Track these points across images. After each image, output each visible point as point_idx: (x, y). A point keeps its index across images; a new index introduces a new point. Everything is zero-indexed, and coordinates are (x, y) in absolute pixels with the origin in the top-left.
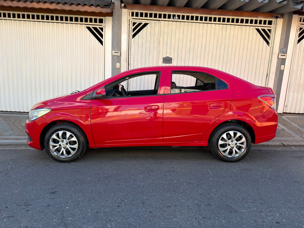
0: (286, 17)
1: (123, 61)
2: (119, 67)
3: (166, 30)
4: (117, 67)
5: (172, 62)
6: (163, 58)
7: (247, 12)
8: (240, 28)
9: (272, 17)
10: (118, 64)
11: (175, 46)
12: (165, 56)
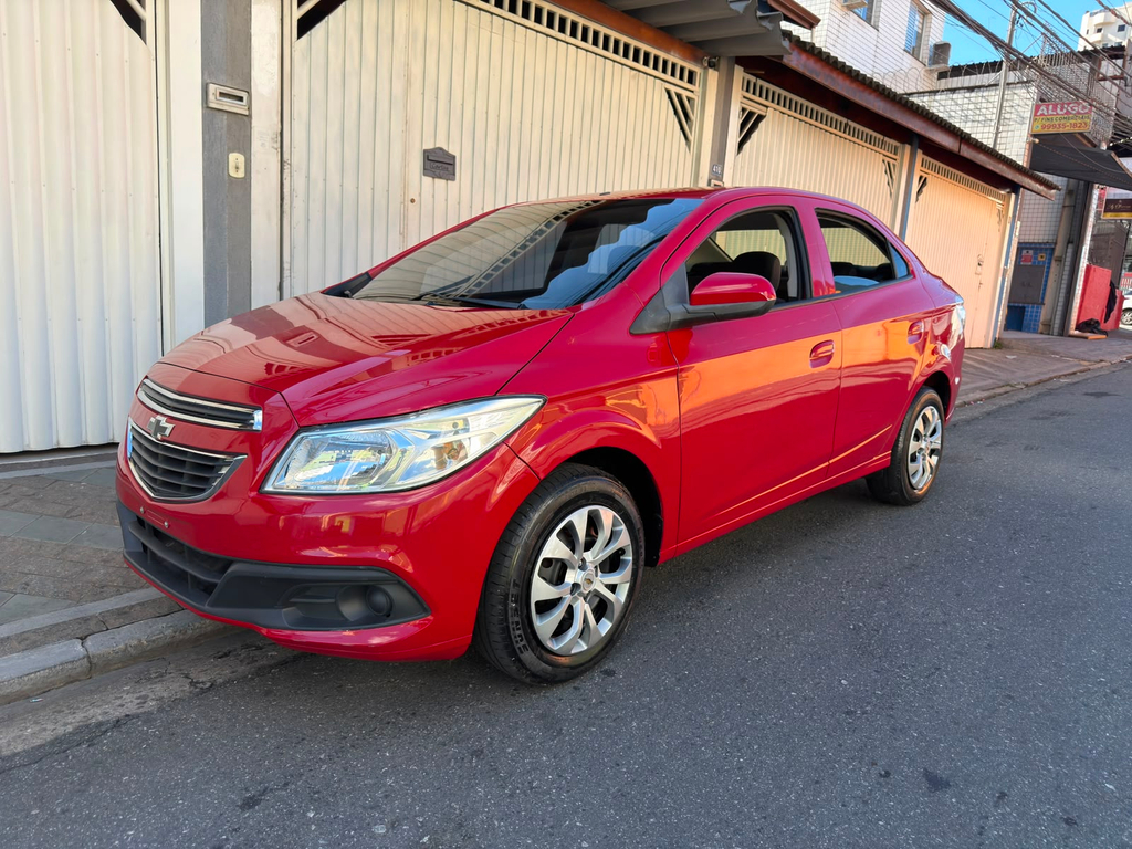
0: (723, 64)
1: (263, 144)
2: (241, 174)
3: (433, 31)
4: (232, 173)
5: (454, 174)
6: (425, 151)
7: (649, 26)
8: (634, 77)
9: (697, 60)
10: (235, 158)
11: (463, 105)
12: (429, 146)
